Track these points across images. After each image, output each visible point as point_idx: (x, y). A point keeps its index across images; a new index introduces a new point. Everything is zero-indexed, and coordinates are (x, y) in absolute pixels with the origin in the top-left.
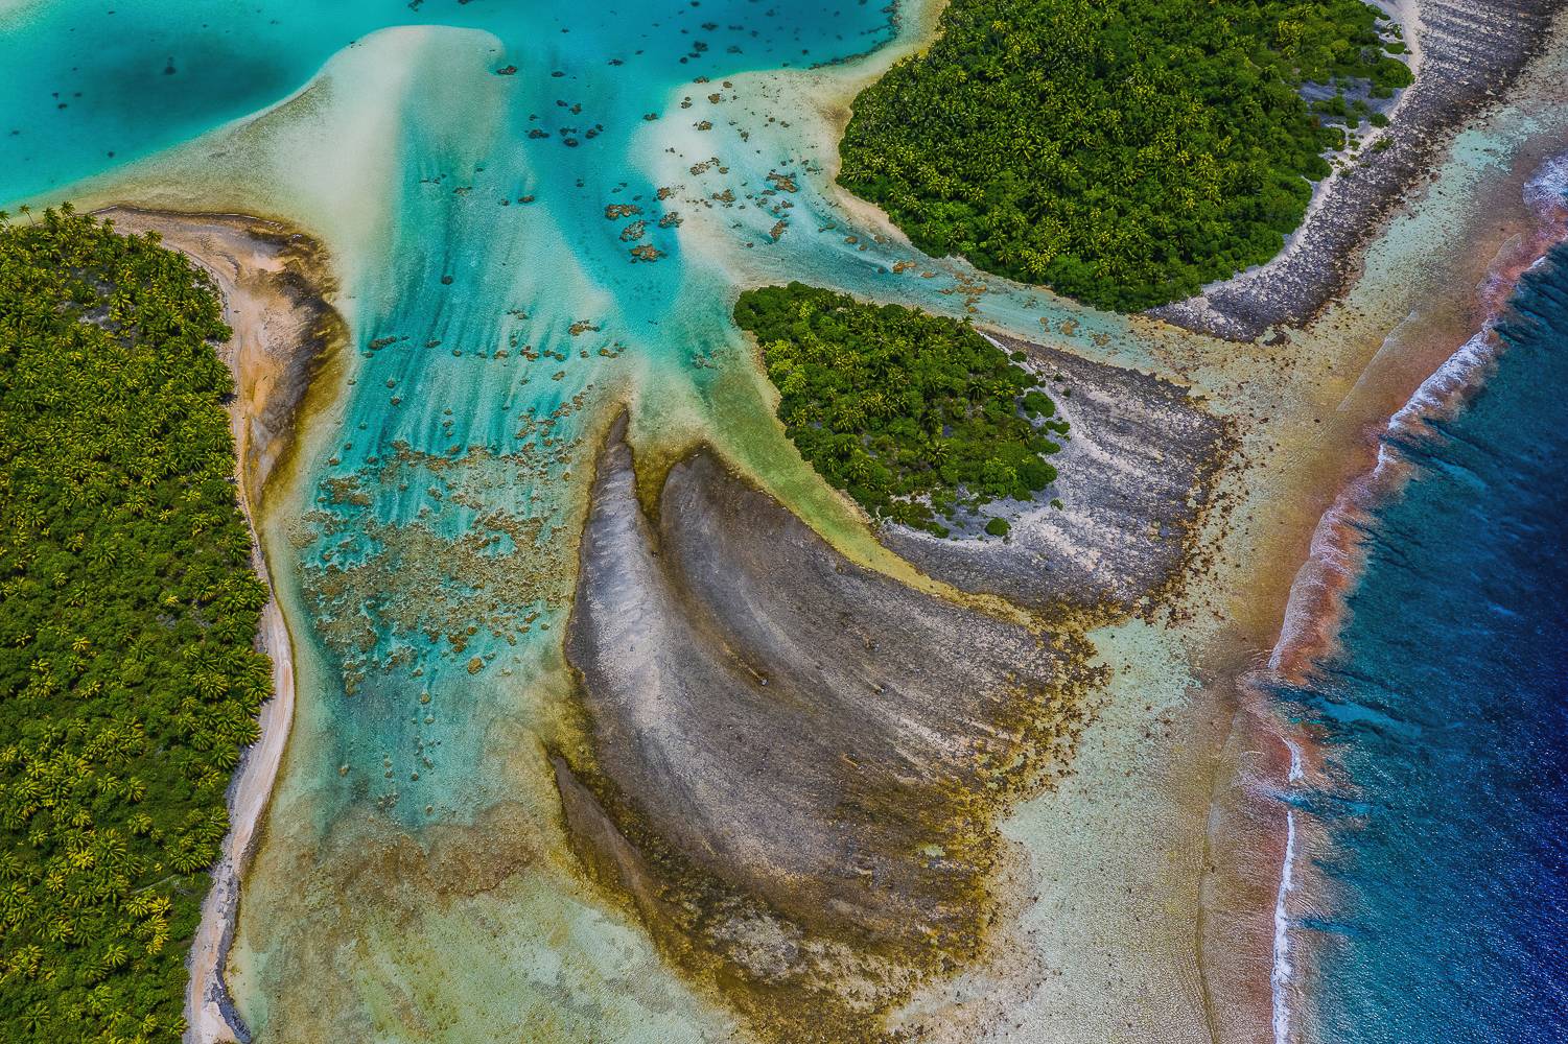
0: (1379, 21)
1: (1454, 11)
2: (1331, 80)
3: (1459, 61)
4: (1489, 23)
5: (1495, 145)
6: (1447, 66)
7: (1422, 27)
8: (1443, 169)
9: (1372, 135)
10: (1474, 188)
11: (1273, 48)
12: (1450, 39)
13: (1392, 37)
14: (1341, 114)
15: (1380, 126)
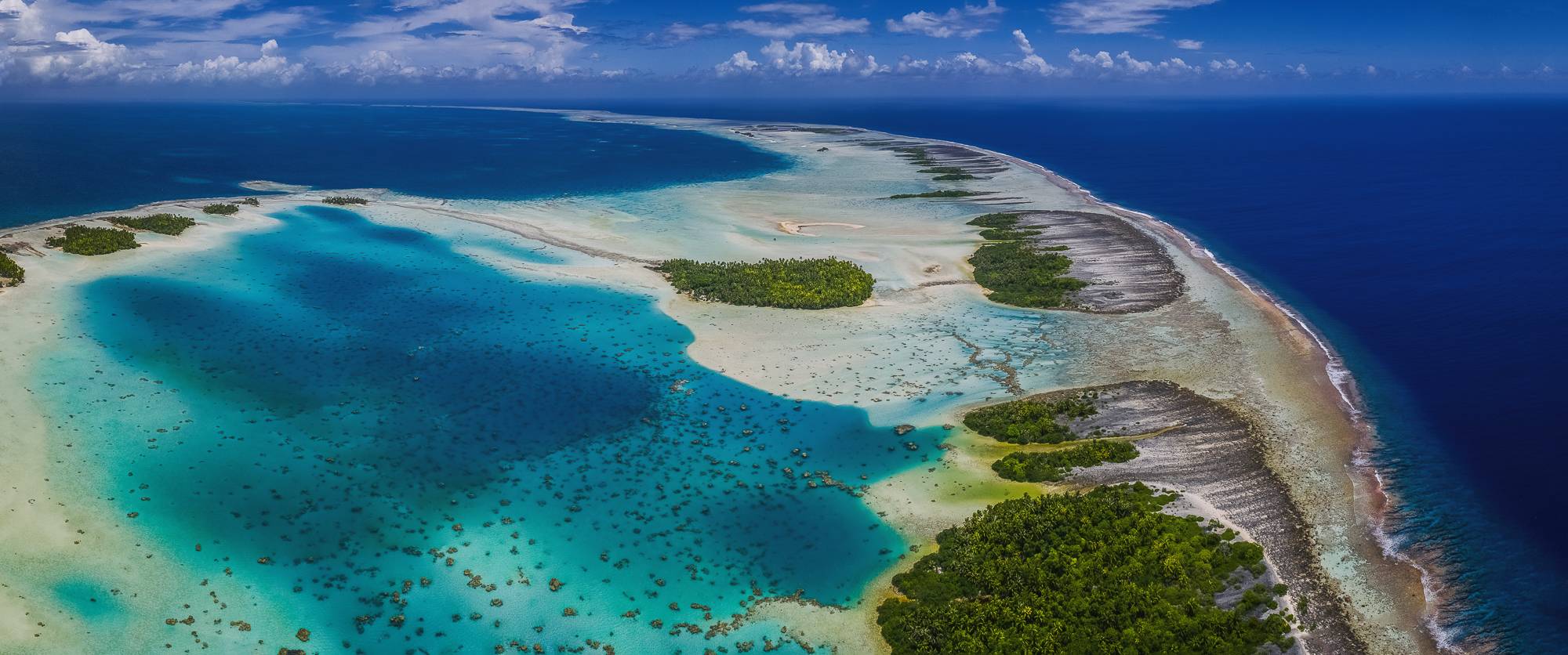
0: (1200, 524)
1: (1224, 492)
2: (1224, 583)
3: (1262, 520)
4: (1248, 488)
5: (1342, 554)
6: (1262, 527)
7: (1223, 512)
8: (1343, 590)
9: (1288, 603)
10: (1370, 587)
11: (1169, 584)
12: (1244, 510)
13: (1218, 529)
14: (1257, 603)
15: (1285, 593)
